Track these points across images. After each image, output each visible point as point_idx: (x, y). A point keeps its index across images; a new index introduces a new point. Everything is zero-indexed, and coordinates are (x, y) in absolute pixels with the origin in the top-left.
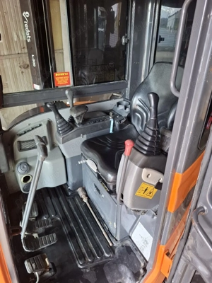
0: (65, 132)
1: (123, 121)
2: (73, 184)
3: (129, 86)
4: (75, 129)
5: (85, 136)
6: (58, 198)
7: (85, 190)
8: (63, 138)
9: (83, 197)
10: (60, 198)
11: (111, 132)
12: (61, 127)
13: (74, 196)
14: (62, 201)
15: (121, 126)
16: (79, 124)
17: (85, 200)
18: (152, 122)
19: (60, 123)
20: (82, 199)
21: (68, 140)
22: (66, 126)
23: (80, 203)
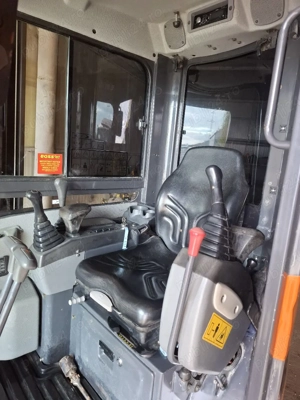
0: (49, 245)
1: (145, 230)
2: (51, 350)
3: (146, 185)
4: (67, 241)
5: (83, 254)
6: (19, 382)
7: (74, 361)
8: (44, 256)
9: (70, 375)
10: (24, 383)
11: (124, 247)
12: (43, 236)
13: (54, 374)
14: (27, 388)
15: (141, 238)
16: (74, 233)
17: (75, 381)
18: (217, 208)
19: (42, 229)
20: (68, 379)
21: (52, 260)
22: (52, 234)
23: (66, 389)
